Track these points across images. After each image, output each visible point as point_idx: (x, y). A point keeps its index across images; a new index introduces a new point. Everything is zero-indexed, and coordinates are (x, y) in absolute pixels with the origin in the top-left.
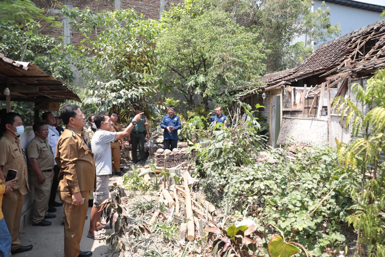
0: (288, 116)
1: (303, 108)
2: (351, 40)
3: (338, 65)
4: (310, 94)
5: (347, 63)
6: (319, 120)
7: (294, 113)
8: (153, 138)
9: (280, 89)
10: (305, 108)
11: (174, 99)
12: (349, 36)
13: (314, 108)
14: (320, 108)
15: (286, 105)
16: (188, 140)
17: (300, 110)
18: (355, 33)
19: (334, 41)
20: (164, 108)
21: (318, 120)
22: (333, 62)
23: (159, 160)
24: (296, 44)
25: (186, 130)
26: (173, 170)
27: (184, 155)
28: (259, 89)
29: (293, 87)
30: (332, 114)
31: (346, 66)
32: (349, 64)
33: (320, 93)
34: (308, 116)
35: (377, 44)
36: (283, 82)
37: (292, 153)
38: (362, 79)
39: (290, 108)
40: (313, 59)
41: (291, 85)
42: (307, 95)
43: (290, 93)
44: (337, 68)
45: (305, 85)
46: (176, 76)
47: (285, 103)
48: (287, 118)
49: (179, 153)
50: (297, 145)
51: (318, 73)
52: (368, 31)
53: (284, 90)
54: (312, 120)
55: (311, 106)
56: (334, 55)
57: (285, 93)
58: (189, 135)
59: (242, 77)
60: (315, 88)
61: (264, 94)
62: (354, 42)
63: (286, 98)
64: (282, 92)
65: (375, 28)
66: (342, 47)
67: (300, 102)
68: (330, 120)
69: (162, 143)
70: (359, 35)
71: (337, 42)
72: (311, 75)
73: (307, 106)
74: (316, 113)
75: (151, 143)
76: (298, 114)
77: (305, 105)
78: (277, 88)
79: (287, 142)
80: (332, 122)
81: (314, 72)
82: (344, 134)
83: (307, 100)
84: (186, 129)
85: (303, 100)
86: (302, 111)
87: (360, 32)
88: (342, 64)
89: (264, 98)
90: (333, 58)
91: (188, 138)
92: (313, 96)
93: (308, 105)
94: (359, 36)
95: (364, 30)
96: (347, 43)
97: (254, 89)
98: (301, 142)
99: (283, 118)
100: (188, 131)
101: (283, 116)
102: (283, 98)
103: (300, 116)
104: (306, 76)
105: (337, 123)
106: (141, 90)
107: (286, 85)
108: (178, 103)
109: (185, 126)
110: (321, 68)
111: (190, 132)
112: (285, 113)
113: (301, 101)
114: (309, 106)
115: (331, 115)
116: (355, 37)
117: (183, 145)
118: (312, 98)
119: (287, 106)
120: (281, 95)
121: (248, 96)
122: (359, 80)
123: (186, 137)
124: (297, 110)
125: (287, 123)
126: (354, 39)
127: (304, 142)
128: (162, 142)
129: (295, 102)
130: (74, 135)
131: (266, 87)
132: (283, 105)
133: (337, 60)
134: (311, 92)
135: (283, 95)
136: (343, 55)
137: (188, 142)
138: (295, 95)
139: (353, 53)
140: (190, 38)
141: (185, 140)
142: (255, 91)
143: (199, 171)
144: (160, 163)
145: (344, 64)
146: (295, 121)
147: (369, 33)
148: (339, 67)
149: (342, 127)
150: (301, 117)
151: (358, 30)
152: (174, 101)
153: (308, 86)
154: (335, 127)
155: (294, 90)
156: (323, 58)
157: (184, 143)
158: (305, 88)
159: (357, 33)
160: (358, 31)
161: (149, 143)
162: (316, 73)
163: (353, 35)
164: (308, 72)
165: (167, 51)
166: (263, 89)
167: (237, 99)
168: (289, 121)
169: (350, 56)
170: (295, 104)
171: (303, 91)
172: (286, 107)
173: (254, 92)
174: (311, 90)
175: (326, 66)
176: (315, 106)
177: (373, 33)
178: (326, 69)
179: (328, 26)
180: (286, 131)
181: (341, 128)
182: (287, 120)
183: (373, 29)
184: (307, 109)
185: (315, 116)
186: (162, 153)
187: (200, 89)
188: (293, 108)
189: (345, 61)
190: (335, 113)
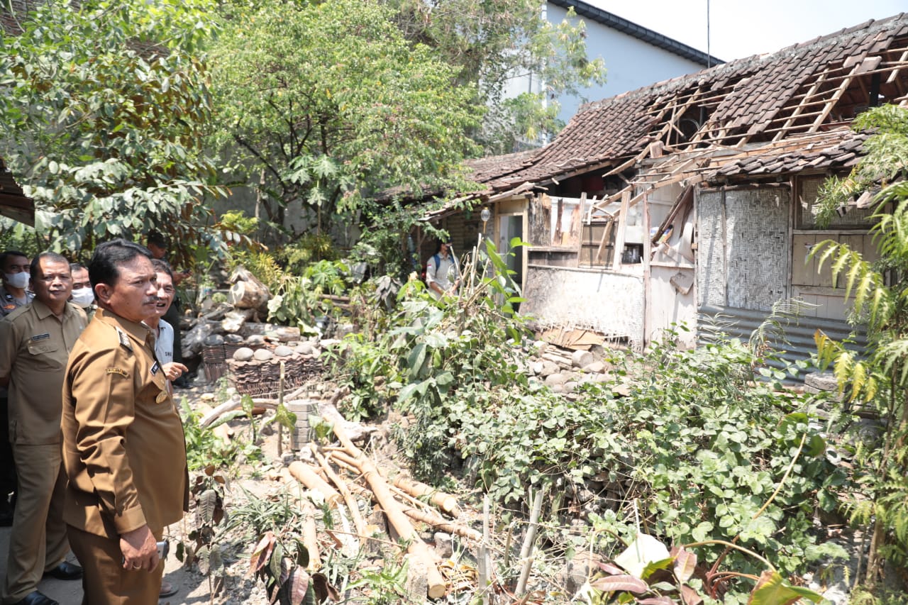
0: (543, 264)
1: (579, 246)
2: (652, 102)
3: (637, 153)
4: (595, 215)
5: (654, 149)
6: (619, 274)
7: (556, 256)
8: (209, 319)
9: (522, 201)
10: (584, 246)
11: (244, 216)
12: (647, 92)
13: (607, 247)
14: (619, 248)
15: (537, 238)
16: (301, 322)
17: (572, 250)
18: (660, 87)
19: (616, 101)
20: (237, 238)
21: (615, 274)
22: (625, 145)
23: (243, 379)
24: (519, 97)
25: (295, 298)
26: (301, 406)
27: (307, 361)
28: (474, 198)
29: (555, 199)
30: (655, 263)
31: (652, 156)
32: (659, 152)
33: (618, 213)
34: (592, 265)
35: (713, 117)
36: (529, 185)
37: (554, 347)
38: (724, 191)
39: (545, 244)
40: (572, 137)
41: (549, 193)
42: (590, 216)
43: (547, 212)
44: (636, 161)
45: (584, 195)
46: (239, 155)
47: (535, 232)
48: (540, 268)
49: (294, 357)
50: (566, 330)
51: (596, 167)
52: (688, 85)
53: (533, 204)
54: (602, 273)
55: (601, 242)
56: (622, 131)
57: (534, 211)
58: (303, 308)
59: (429, 168)
60: (603, 201)
61: (486, 211)
62: (661, 106)
63: (538, 222)
64: (527, 207)
65: (701, 82)
66: (637, 115)
67: (572, 232)
68: (648, 275)
69: (237, 333)
70: (670, 93)
71: (622, 102)
72: (582, 172)
73: (588, 242)
74: (609, 258)
75: (205, 331)
76: (567, 259)
77: (584, 238)
78: (515, 198)
79: (541, 324)
80: (653, 280)
81: (588, 165)
82: (680, 305)
83: (588, 229)
84: (296, 293)
85: (578, 227)
86: (576, 253)
87: (671, 87)
88: (644, 152)
89: (485, 219)
90: (622, 138)
91: (300, 315)
92: (604, 220)
93: (591, 239)
94: (668, 96)
95: (677, 83)
96: (646, 107)
97: (463, 198)
98: (576, 322)
99: (530, 267)
100: (301, 299)
101: (530, 262)
102: (530, 223)
103: (571, 263)
104: (572, 174)
105: (665, 281)
106: (183, 190)
107: (537, 192)
108: (255, 225)
109: (293, 287)
110: (601, 156)
111: (304, 302)
112: (533, 255)
113: (574, 229)
114: (594, 242)
115: (652, 263)
116: (661, 95)
117: (290, 335)
118: (603, 224)
119: (540, 239)
120: (525, 214)
121: (449, 214)
122: (718, 191)
123: (294, 313)
124: (563, 250)
125: (539, 278)
126: (659, 100)
127: (583, 322)
128: (236, 328)
129: (558, 232)
130: (126, 343)
131: (491, 195)
132: (530, 238)
133: (632, 143)
134: (595, 209)
135: (530, 214)
136: (644, 134)
137: (301, 327)
138: (560, 216)
139: (664, 131)
140: (295, 59)
141: (292, 323)
142: (464, 202)
143: (365, 403)
144: (246, 388)
145: (649, 153)
146: (558, 274)
147: (689, 91)
148: (639, 158)
149: (677, 291)
150: (574, 266)
151: (664, 82)
152: (244, 220)
153: (590, 197)
154: (661, 290)
155: (560, 204)
156: (598, 134)
157: (291, 329)
158: (583, 200)
159: (663, 88)
160: (666, 85)
161: (200, 330)
162: (592, 168)
163: (656, 91)
164: (575, 164)
165: (233, 89)
166: (484, 198)
167: (423, 222)
168: (546, 274)
169: (659, 136)
170: (559, 235)
171: (577, 207)
172: (536, 242)
173: (462, 206)
174: (597, 206)
175: (610, 154)
176: (608, 243)
177: (697, 93)
178: (613, 161)
179: (582, 63)
180: (538, 298)
181: (674, 293)
182: (540, 272)
183: (695, 84)
184: (587, 250)
185: (607, 265)
186: (249, 360)
187: (320, 191)
188: (553, 246)
189: (651, 146)
190: (660, 260)
